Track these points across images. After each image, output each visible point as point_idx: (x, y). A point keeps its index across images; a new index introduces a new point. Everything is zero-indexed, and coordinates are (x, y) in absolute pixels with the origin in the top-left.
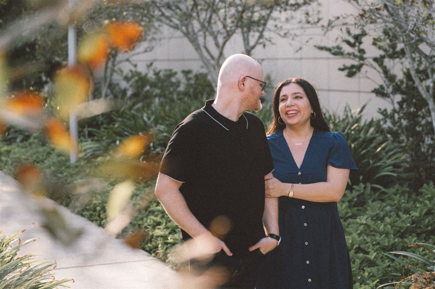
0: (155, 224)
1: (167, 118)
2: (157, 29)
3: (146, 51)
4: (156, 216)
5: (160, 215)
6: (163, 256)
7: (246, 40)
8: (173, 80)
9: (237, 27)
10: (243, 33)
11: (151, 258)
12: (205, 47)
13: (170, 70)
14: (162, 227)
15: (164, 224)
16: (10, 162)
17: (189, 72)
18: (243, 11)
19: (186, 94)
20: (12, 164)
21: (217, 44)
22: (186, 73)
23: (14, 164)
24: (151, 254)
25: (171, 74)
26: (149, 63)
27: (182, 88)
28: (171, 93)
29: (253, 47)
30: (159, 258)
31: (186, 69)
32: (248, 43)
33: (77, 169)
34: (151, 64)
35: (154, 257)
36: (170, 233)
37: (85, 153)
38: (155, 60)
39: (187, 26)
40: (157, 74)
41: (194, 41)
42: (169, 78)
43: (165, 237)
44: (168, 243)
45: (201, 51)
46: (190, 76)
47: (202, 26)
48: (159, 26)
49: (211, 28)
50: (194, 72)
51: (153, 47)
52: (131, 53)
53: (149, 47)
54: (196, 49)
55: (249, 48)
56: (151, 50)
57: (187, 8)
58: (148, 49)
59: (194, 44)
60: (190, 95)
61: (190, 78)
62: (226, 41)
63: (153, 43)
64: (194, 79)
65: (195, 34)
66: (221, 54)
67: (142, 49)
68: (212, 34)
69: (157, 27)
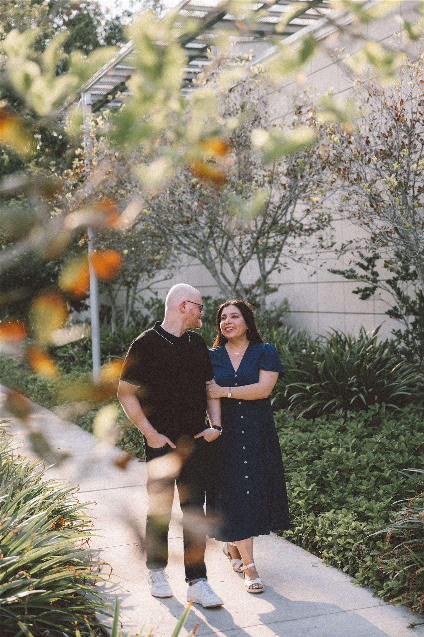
2: (176, 257)
3: (166, 279)
7: (262, 266)
9: (253, 253)
10: (259, 258)
12: (222, 274)
17: (209, 298)
18: (258, 238)
20: (38, 392)
21: (234, 270)
22: (206, 299)
23: (41, 392)
29: (269, 272)
31: (206, 295)
32: (264, 269)
39: (204, 253)
41: (211, 268)
45: (218, 277)
46: (209, 302)
47: (219, 253)
48: (178, 254)
49: (228, 255)
50: (214, 298)
51: (173, 275)
52: (151, 281)
53: (169, 275)
54: (214, 276)
55: (265, 274)
56: (171, 278)
57: (204, 236)
58: (168, 277)
59: (211, 270)
60: (209, 321)
61: (209, 305)
62: (242, 267)
63: (173, 271)
64: (214, 305)
65: (212, 261)
66: (238, 280)
67: (162, 277)
68: (228, 260)
69: (176, 255)
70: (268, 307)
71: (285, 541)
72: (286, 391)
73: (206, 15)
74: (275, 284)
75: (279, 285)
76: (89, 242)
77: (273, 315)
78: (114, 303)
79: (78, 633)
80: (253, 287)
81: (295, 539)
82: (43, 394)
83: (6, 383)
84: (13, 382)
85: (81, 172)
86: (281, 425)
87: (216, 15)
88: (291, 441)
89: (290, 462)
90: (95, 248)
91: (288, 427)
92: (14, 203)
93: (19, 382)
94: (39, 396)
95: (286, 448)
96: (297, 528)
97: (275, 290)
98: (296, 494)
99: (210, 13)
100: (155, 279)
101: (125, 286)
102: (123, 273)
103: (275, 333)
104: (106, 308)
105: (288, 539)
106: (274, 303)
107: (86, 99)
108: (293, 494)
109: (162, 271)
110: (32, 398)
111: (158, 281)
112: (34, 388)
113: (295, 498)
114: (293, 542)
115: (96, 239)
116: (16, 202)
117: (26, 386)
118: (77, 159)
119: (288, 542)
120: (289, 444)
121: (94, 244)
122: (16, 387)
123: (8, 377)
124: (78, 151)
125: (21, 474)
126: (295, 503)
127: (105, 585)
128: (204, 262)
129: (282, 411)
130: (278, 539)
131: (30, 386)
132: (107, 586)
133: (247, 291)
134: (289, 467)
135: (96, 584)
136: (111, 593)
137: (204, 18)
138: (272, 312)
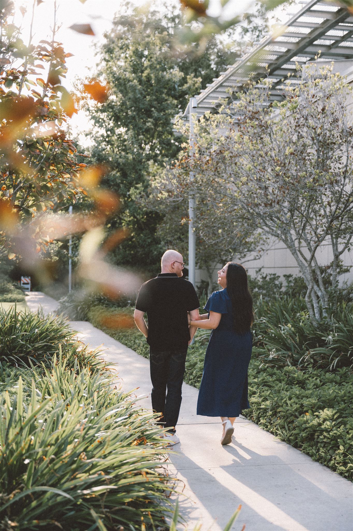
0: (251, 393)
1: (269, 312)
2: (264, 241)
3: (255, 259)
4: (252, 387)
5: (256, 386)
6: (256, 419)
7: (335, 245)
8: (277, 282)
9: (327, 234)
10: (332, 238)
11: (247, 421)
12: (299, 251)
13: (275, 274)
14: (256, 396)
15: (258, 394)
16: (142, 345)
17: (290, 276)
18: (332, 221)
19: (286, 293)
20: (143, 346)
21: (310, 250)
22: (287, 277)
23: (145, 346)
24: (247, 418)
25: (275, 277)
26: (258, 270)
27: (283, 289)
28: (274, 293)
29: (341, 253)
30: (253, 421)
31: (288, 274)
32: (337, 249)
33: (193, 350)
34: (260, 270)
35: (249, 420)
36: (263, 401)
37: (200, 338)
38: (263, 267)
39: (285, 234)
40: (264, 278)
42: (273, 281)
43: (258, 404)
44: (260, 409)
46: (290, 279)
47: (298, 233)
48: (266, 239)
49: (305, 235)
50: (294, 276)
51: (261, 256)
52: (243, 260)
53: (257, 256)
54: (293, 254)
55: (337, 253)
56: (259, 259)
57: (286, 220)
58: (257, 258)
59: (291, 249)
60: (289, 295)
61: (290, 281)
62: (318, 246)
63: (262, 253)
64: (294, 282)
65: (293, 241)
66: (313, 256)
67: (252, 257)
68: (306, 240)
69: (265, 239)
70: (340, 286)
71: (338, 476)
72: (350, 352)
73: (299, 41)
74: (348, 267)
75: (351, 266)
76: (190, 222)
77: (344, 292)
78: (210, 277)
79: (143, 528)
80: (329, 267)
81: (347, 474)
82: (147, 348)
83: (119, 339)
84: (124, 338)
85: (185, 163)
86: (343, 380)
87: (308, 40)
88: (349, 392)
89: (347, 409)
90: (194, 227)
91: (349, 382)
92: (133, 192)
93: (130, 338)
94: (144, 350)
95: (345, 398)
96: (349, 465)
97: (347, 271)
98: (350, 436)
99: (303, 39)
100: (246, 259)
101: (220, 263)
102: (219, 253)
103: (344, 306)
104: (205, 283)
105: (341, 474)
106: (346, 282)
107: (192, 103)
108: (347, 436)
109: (252, 253)
110: (138, 351)
111: (248, 261)
112: (140, 343)
113: (349, 439)
114: (345, 477)
115: (195, 219)
116: (135, 190)
117: (134, 342)
118: (182, 151)
119: (341, 477)
120: (348, 395)
121: (193, 223)
122: (126, 342)
123: (121, 334)
124: (183, 145)
125: (114, 400)
126: (349, 444)
127: (178, 498)
128: (285, 241)
129: (345, 368)
130: (332, 474)
131: (137, 341)
132: (180, 500)
133: (323, 271)
134: (346, 414)
135: (170, 497)
136: (182, 506)
137: (298, 43)
138: (344, 290)
